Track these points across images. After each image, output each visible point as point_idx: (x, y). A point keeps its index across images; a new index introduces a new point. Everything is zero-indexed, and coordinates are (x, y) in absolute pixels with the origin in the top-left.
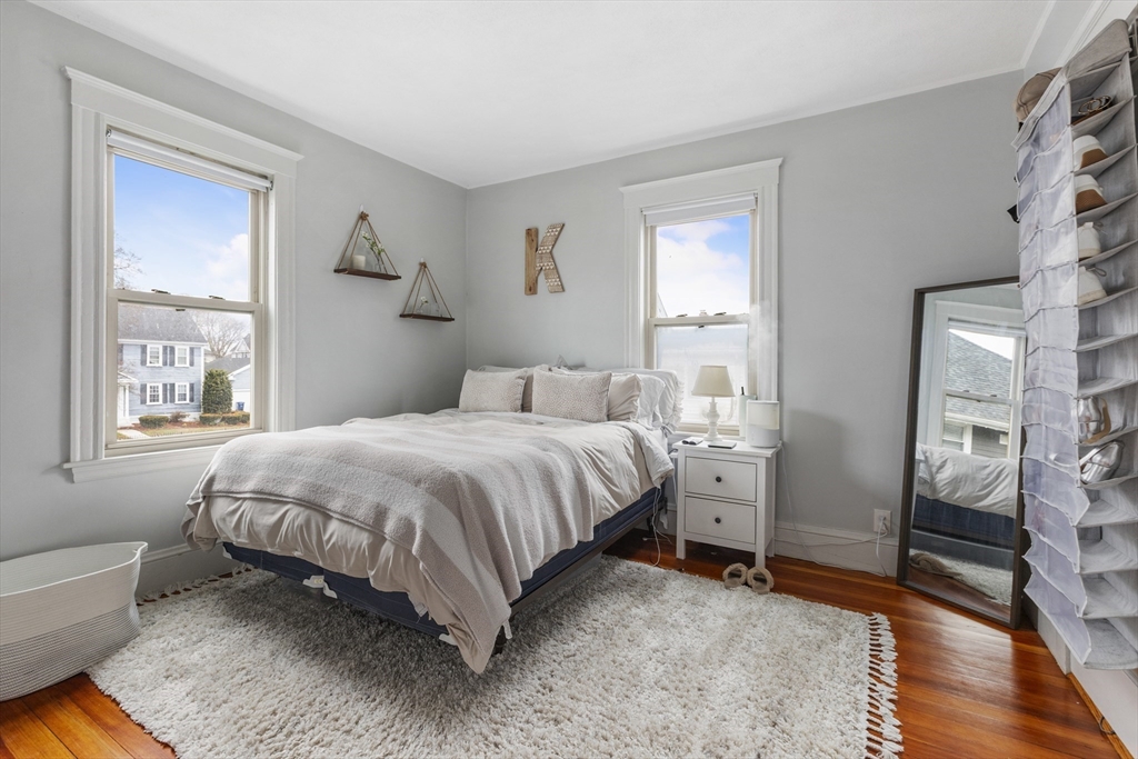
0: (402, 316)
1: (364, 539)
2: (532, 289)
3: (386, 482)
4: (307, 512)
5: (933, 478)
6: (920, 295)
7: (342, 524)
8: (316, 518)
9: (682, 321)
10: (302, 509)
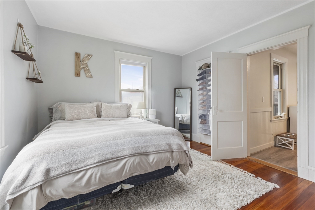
0: (27, 79)
1: (168, 155)
2: (78, 74)
3: (165, 137)
4: (138, 157)
5: (183, 120)
6: (175, 89)
7: (157, 154)
8: (143, 157)
9: (128, 90)
10: (135, 157)
